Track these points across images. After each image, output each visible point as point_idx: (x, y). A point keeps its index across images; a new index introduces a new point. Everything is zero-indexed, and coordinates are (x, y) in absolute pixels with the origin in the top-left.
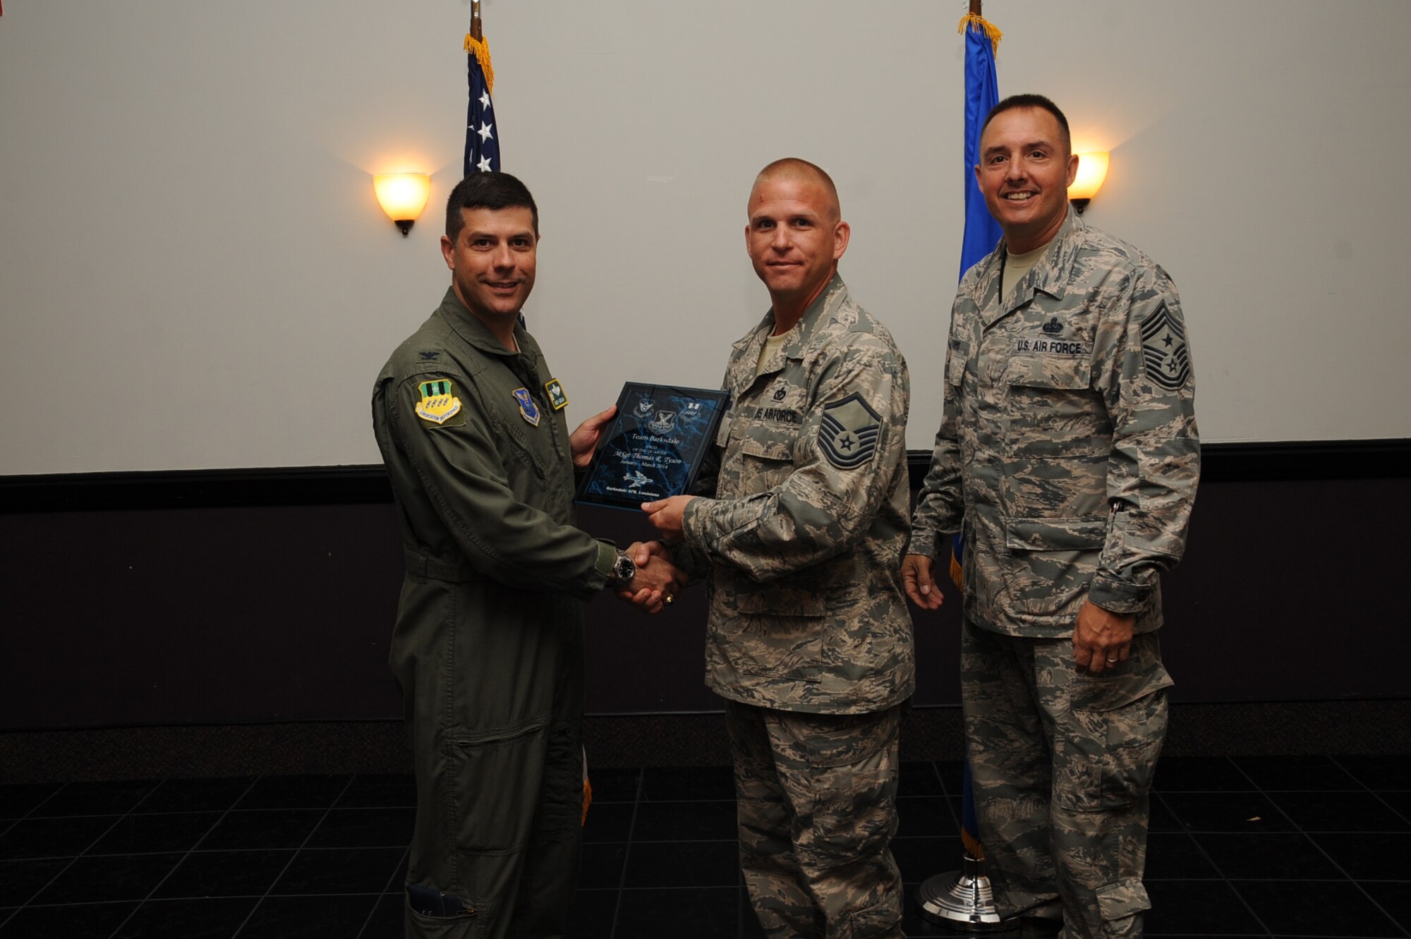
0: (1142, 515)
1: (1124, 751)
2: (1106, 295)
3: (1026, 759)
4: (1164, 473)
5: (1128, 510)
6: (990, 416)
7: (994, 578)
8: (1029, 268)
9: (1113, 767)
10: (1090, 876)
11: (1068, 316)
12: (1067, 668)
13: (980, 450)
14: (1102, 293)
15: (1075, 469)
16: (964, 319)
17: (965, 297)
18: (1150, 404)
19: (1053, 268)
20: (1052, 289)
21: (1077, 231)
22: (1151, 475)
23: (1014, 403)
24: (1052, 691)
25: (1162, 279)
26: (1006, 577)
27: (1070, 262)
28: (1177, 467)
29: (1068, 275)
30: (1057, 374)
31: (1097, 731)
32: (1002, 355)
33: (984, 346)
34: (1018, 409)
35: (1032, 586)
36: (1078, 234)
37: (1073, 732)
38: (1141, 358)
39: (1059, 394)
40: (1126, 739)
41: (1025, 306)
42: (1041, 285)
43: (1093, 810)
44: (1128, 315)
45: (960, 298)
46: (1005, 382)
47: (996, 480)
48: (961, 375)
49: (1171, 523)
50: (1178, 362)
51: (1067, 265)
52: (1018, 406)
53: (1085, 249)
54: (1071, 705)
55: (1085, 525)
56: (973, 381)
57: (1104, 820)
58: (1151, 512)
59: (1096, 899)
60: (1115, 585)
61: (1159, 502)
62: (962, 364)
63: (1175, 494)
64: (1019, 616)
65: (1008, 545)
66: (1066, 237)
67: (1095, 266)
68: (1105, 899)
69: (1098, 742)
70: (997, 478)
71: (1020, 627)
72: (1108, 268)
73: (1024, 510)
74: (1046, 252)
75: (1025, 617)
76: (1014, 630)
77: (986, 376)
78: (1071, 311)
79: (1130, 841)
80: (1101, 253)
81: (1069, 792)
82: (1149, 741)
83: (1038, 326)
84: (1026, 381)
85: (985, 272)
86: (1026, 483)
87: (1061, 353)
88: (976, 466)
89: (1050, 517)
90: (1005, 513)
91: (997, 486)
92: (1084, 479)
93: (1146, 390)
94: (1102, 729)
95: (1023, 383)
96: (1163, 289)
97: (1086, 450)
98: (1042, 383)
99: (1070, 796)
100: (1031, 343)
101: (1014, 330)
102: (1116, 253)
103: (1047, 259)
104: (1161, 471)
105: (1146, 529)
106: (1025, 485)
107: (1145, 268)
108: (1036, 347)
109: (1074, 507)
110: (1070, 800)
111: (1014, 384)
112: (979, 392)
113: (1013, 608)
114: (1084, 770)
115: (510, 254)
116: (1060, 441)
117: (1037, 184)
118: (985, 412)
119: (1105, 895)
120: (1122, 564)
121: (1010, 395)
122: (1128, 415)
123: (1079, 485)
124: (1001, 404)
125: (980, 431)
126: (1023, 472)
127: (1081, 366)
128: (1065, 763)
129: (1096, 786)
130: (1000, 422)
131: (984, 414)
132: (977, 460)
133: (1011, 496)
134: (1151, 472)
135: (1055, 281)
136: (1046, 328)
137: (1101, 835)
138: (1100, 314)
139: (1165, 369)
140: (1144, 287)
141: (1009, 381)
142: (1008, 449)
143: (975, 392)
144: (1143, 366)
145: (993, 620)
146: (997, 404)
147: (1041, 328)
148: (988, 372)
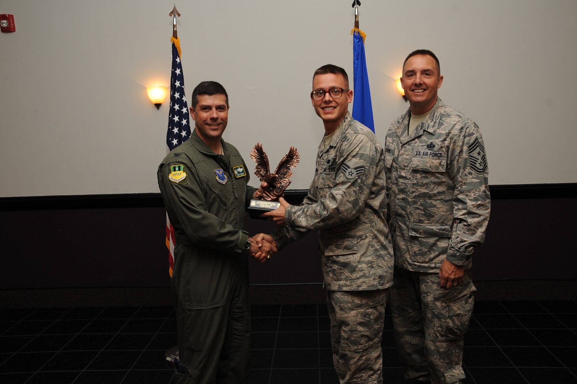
0: (469, 225)
1: (455, 318)
2: (453, 134)
3: (416, 320)
4: (477, 208)
5: (463, 223)
6: (403, 181)
7: (404, 247)
8: (421, 121)
9: (451, 324)
10: (442, 366)
11: (437, 142)
12: (432, 284)
13: (398, 195)
14: (452, 133)
15: (438, 204)
16: (392, 140)
17: (393, 131)
18: (472, 180)
19: (431, 122)
20: (431, 130)
21: (441, 107)
22: (472, 209)
23: (414, 177)
24: (426, 293)
25: (476, 128)
26: (409, 247)
27: (438, 120)
28: (482, 205)
29: (438, 125)
30: (432, 165)
31: (445, 310)
32: (409, 156)
33: (401, 152)
34: (415, 179)
35: (419, 251)
36: (442, 108)
37: (435, 310)
38: (468, 160)
39: (432, 174)
40: (456, 313)
41: (419, 137)
42: (426, 129)
43: (443, 341)
44: (463, 143)
45: (390, 131)
46: (410, 168)
47: (405, 207)
48: (391, 164)
49: (480, 228)
50: (482, 162)
51: (437, 121)
52: (416, 178)
53: (445, 114)
54: (434, 299)
55: (441, 227)
56: (396, 166)
57: (448, 344)
58: (472, 224)
59: (444, 375)
60: (458, 254)
61: (476, 220)
62: (392, 159)
63: (482, 216)
64: (413, 263)
65: (410, 234)
66: (437, 109)
67: (449, 122)
68: (448, 375)
69: (445, 314)
70: (406, 206)
71: (413, 267)
72: (455, 123)
73: (417, 220)
74: (429, 115)
75: (415, 263)
76: (411, 268)
77: (402, 165)
78: (439, 140)
79: (458, 352)
80: (451, 116)
81: (433, 333)
82: (466, 314)
83: (425, 145)
84: (420, 168)
85: (402, 121)
86: (418, 209)
87: (434, 157)
88: (397, 201)
89: (427, 223)
90: (409, 221)
91: (406, 210)
92: (442, 208)
93: (470, 174)
94: (447, 309)
95: (418, 168)
96: (477, 132)
97: (443, 197)
98: (426, 169)
99: (434, 335)
100: (422, 152)
101: (414, 146)
102: (458, 117)
103: (429, 118)
104: (476, 207)
105: (471, 231)
106: (418, 210)
107: (470, 123)
108: (423, 154)
109: (437, 220)
110: (434, 336)
111: (414, 169)
112: (398, 171)
113: (411, 259)
114: (439, 325)
115: (216, 113)
116: (432, 193)
117: (426, 86)
118: (401, 179)
119: (448, 374)
120: (461, 245)
121: (412, 173)
122: (462, 184)
123: (439, 211)
124: (408, 177)
125: (399, 187)
126: (417, 205)
127: (442, 162)
128: (432, 322)
129: (444, 332)
130: (407, 184)
131: (401, 180)
132: (397, 199)
133: (411, 214)
134: (472, 208)
135: (432, 127)
136: (428, 146)
137: (446, 351)
138: (451, 141)
139: (478, 165)
140: (469, 132)
141: (412, 168)
142: (411, 195)
143: (397, 171)
144: (469, 164)
145: (403, 264)
146: (406, 176)
147: (426, 146)
148: (403, 163)
